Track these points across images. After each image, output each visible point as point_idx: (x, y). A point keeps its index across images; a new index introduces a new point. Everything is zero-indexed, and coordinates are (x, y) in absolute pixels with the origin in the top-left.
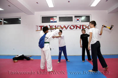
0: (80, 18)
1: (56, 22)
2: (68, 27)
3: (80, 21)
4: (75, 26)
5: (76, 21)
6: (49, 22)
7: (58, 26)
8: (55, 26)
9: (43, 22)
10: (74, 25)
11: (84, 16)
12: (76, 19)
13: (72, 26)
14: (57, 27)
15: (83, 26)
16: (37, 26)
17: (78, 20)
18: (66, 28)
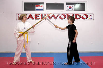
0: (73, 6)
1: (42, 10)
2: (58, 16)
3: (72, 9)
4: (67, 16)
5: (68, 9)
6: (34, 9)
7: (45, 15)
8: (42, 15)
9: (25, 9)
10: (66, 14)
11: (78, 3)
12: (68, 6)
13: (63, 15)
14: (43, 15)
15: (76, 15)
16: (18, 15)
17: (70, 8)
18: (56, 18)
